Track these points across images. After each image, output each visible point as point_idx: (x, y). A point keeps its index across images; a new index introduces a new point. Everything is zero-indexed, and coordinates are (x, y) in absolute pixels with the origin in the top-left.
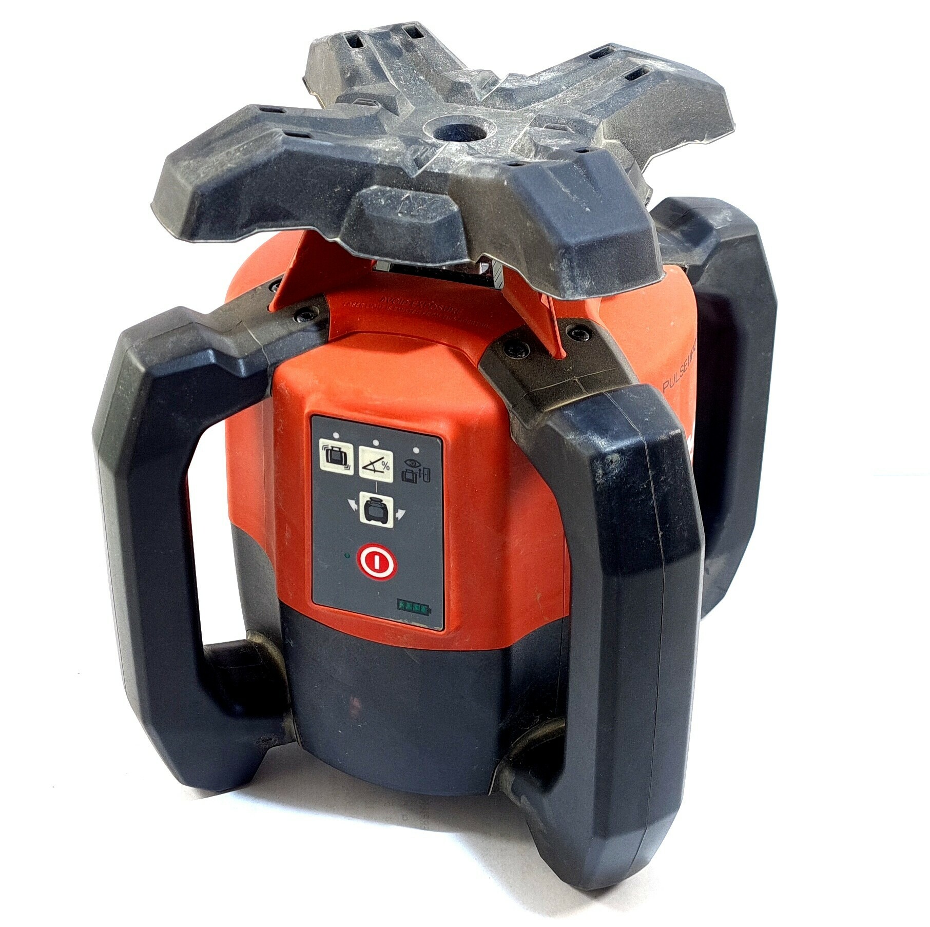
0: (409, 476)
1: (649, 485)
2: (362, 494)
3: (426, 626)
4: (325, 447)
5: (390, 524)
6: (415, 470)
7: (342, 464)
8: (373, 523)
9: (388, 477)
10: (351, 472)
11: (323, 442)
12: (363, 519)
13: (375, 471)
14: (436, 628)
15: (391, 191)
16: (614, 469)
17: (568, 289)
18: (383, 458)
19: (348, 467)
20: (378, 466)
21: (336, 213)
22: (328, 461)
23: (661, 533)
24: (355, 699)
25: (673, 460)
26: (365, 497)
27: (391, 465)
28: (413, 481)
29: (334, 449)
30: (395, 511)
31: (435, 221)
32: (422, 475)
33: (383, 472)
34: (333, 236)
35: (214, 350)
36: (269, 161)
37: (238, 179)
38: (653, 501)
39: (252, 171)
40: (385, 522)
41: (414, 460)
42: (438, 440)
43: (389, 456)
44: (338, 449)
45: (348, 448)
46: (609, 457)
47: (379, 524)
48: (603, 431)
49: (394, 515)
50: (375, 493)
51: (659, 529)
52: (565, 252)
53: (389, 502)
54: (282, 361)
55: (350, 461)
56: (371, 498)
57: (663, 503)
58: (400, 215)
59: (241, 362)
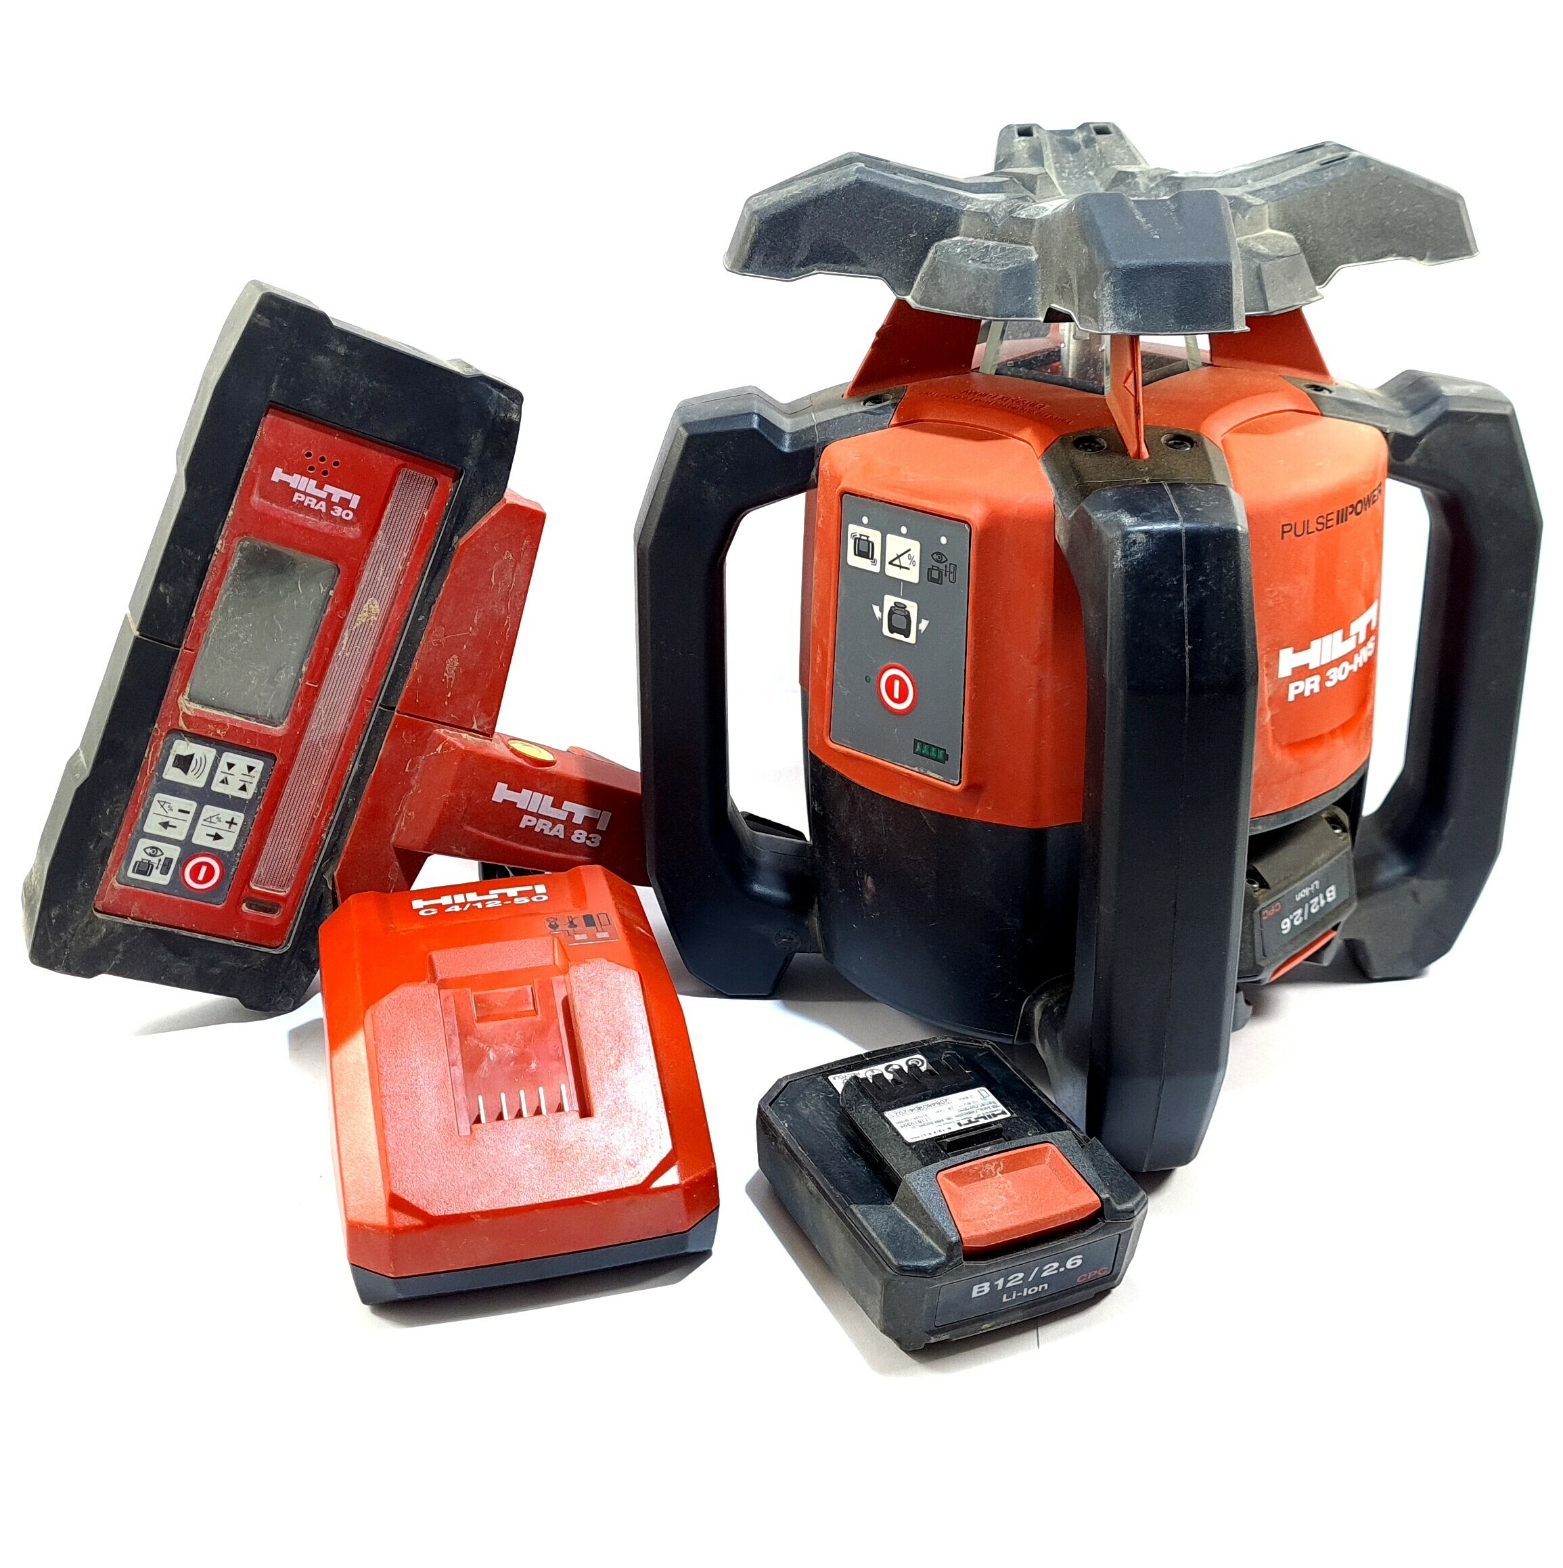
0: (935, 574)
1: (1180, 581)
2: (887, 597)
3: (942, 778)
4: (853, 535)
5: (912, 639)
6: (942, 566)
7: (868, 558)
8: (896, 636)
9: (912, 576)
10: (877, 569)
11: (853, 529)
12: (886, 631)
13: (900, 567)
14: (952, 781)
15: (972, 242)
16: (1137, 552)
17: (1107, 320)
18: (909, 550)
19: (874, 563)
20: (904, 561)
21: (909, 265)
22: (855, 554)
23: (1190, 647)
24: (869, 877)
25: (1219, 560)
26: (889, 601)
27: (917, 559)
28: (938, 581)
29: (863, 537)
30: (919, 622)
31: (1005, 268)
32: (948, 573)
33: (908, 569)
34: (904, 293)
35: (759, 415)
36: (837, 190)
37: (800, 206)
38: (1184, 604)
39: (817, 199)
40: (907, 636)
41: (941, 554)
42: (966, 526)
43: (915, 546)
44: (865, 538)
45: (875, 536)
46: (1133, 537)
47: (901, 637)
48: (1134, 511)
49: (919, 626)
50: (900, 597)
51: (1187, 642)
52: (1110, 274)
53: (912, 608)
54: (833, 441)
55: (877, 555)
56: (895, 603)
57: (1197, 612)
58: (970, 262)
59: (787, 437)
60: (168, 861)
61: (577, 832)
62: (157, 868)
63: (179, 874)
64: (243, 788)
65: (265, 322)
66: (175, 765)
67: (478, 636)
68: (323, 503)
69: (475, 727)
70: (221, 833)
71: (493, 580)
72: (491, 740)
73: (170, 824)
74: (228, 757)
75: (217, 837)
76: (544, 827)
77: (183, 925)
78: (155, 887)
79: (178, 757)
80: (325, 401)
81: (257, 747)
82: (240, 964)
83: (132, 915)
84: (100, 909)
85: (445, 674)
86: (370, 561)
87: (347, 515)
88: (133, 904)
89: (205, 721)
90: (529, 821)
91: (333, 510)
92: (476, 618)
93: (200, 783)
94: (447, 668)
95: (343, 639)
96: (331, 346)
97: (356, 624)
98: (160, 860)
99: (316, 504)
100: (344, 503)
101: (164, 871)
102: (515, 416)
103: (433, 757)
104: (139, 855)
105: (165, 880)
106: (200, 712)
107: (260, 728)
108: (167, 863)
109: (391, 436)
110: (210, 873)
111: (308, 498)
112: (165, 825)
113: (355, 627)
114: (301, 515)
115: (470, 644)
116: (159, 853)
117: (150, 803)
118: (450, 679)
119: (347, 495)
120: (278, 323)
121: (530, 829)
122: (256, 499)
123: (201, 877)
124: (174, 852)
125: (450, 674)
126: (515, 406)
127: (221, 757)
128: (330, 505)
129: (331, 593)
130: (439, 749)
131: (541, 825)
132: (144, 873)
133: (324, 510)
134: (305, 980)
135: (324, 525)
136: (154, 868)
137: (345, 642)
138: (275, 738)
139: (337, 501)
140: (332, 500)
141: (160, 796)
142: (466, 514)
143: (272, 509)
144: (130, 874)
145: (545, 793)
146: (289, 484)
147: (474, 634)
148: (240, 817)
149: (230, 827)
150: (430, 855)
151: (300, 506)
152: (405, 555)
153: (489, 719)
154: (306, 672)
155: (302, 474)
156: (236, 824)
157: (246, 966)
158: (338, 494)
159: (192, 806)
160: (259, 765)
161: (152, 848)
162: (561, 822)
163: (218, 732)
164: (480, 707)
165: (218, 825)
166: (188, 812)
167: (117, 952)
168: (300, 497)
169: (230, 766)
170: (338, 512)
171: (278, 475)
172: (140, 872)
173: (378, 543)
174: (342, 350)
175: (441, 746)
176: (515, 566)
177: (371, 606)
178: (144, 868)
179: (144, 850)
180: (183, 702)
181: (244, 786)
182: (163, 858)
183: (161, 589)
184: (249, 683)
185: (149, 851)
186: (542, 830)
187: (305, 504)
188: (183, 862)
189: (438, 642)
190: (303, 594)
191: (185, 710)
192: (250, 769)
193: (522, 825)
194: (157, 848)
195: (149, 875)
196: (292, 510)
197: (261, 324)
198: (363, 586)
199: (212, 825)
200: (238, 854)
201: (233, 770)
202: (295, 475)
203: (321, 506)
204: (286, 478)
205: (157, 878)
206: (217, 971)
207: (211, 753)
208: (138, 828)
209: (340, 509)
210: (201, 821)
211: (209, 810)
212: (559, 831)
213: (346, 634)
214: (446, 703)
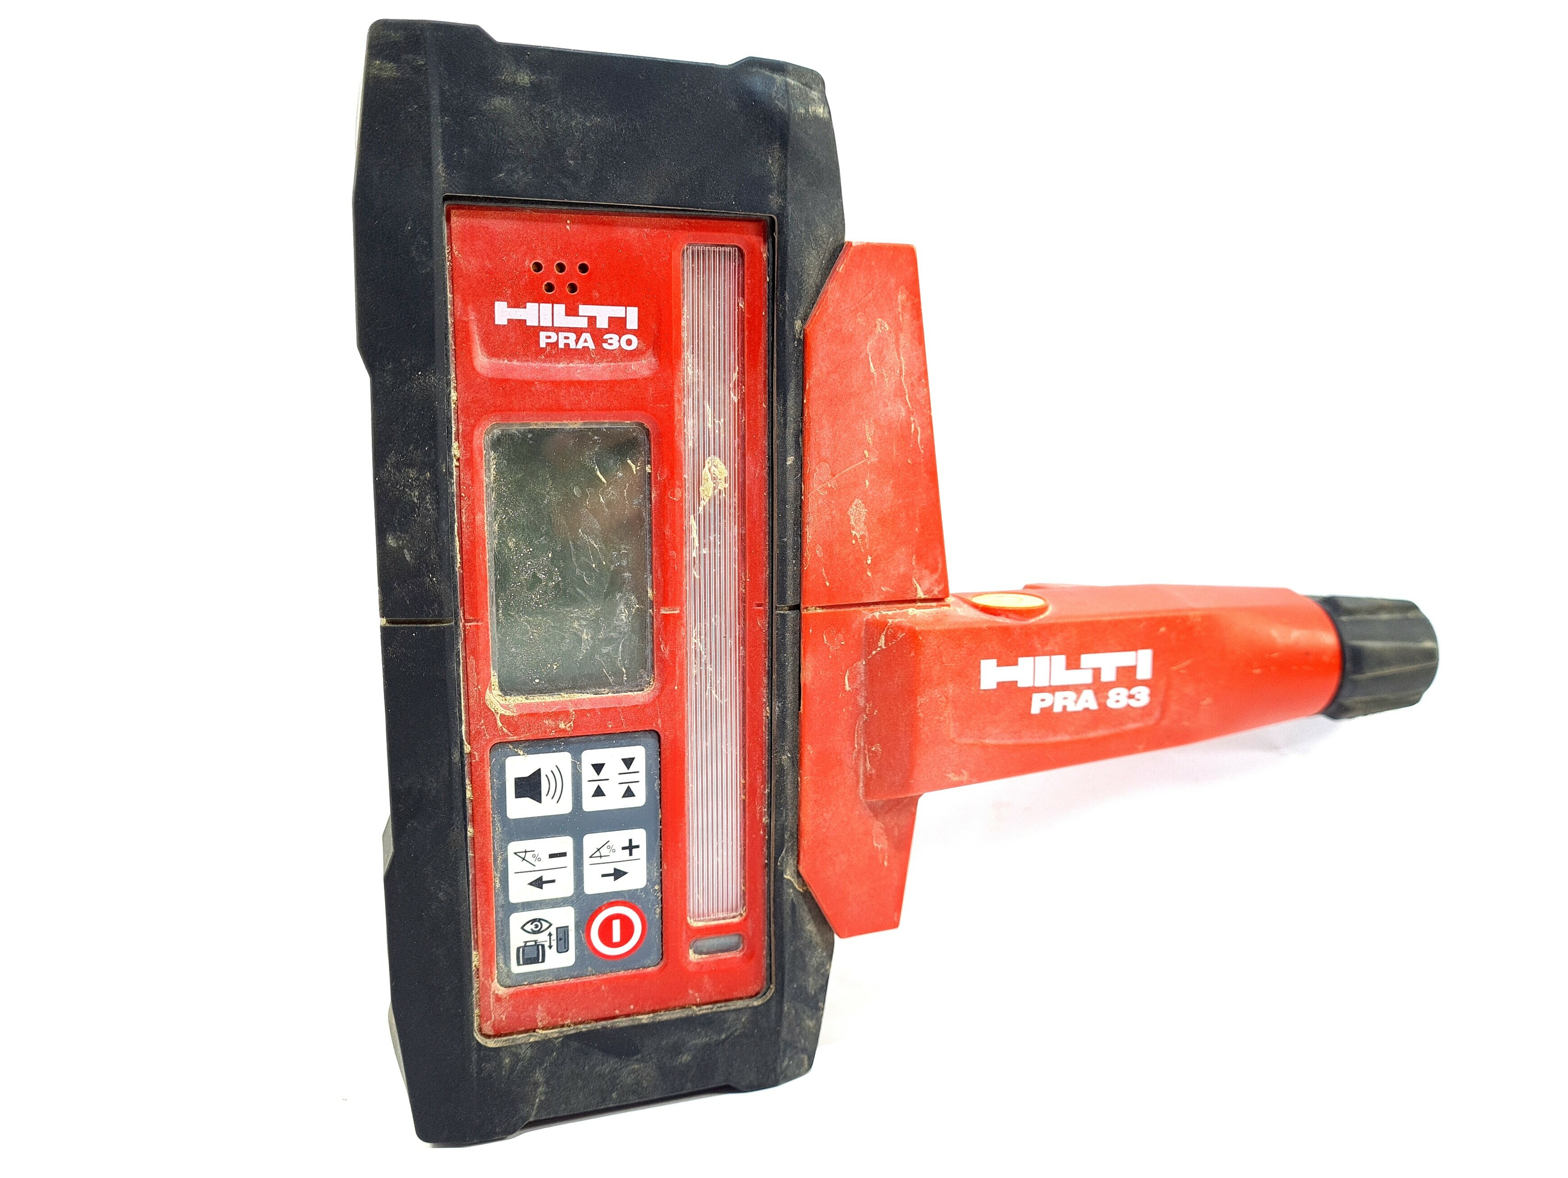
60: (563, 932)
61: (1112, 693)
62: (550, 947)
63: (584, 943)
64: (629, 793)
65: (389, 70)
66: (518, 795)
67: (880, 462)
68: (586, 336)
69: (921, 595)
70: (621, 867)
71: (873, 370)
72: (948, 605)
73: (544, 879)
74: (590, 757)
75: (618, 874)
76: (1065, 703)
77: (617, 1012)
78: (558, 973)
79: (519, 782)
80: (528, 169)
81: (625, 728)
82: (715, 1037)
83: (540, 1024)
84: (491, 1033)
85: (854, 532)
86: (688, 402)
87: (629, 342)
88: (535, 1009)
89: (534, 716)
90: (1043, 700)
91: (606, 341)
92: (867, 434)
93: (565, 807)
94: (852, 523)
95: (690, 531)
96: (506, 77)
97: (702, 502)
98: (550, 935)
99: (577, 342)
100: (618, 325)
101: (563, 947)
102: (820, 111)
103: (878, 657)
104: (518, 938)
105: (568, 959)
106: (524, 705)
107: (620, 700)
108: (561, 935)
109: (648, 197)
110: (627, 927)
111: (562, 335)
112: (539, 883)
113: (701, 508)
114: (561, 365)
115: (873, 477)
116: (545, 925)
117: (505, 861)
118: (863, 537)
119: (618, 311)
120: (408, 63)
121: (1047, 712)
122: (482, 361)
123: (616, 937)
124: (566, 917)
125: (858, 531)
126: (815, 94)
127: (580, 761)
128: (598, 335)
129: (648, 469)
130: (882, 642)
131: (1061, 702)
132: (535, 960)
133: (591, 345)
134: (811, 1023)
135: (600, 370)
136: (547, 948)
137: (694, 535)
138: (645, 706)
139: (606, 326)
140: (598, 326)
141: (514, 847)
142: (800, 284)
143: (514, 369)
144: (516, 969)
145: (1051, 653)
146: (525, 321)
147: (874, 459)
148: (639, 836)
149: (631, 854)
150: (920, 796)
151: (555, 352)
152: (735, 376)
153: (936, 576)
154: (655, 596)
155: (539, 300)
156: (638, 847)
157: (723, 1036)
158: (603, 314)
159: (565, 843)
160: (638, 753)
161: (533, 921)
162: (1087, 686)
163: (562, 726)
164: (916, 564)
165: (613, 857)
166: (564, 854)
167: (536, 1085)
168: (549, 337)
169: (598, 768)
170: (613, 342)
171: (503, 313)
172: (529, 961)
173: (690, 372)
174: (524, 78)
175: (883, 637)
176: (897, 340)
177: (713, 468)
178: (531, 955)
179: (522, 928)
180: (495, 699)
181: (629, 789)
182: (553, 930)
183: (391, 542)
184: (579, 640)
185: (529, 927)
186: (1065, 707)
187: (561, 346)
188: (583, 925)
189: (826, 488)
190: (609, 485)
191: (501, 711)
192: (628, 762)
193: (1035, 709)
194: (539, 920)
195: (543, 961)
196: (544, 361)
197: (385, 74)
198: (691, 444)
199: (604, 860)
200: (657, 887)
201: (604, 774)
202: (528, 304)
203: (586, 341)
204: (517, 314)
205: (555, 960)
206: (686, 1058)
207: (563, 759)
208: (501, 901)
209: (616, 337)
210: (587, 860)
211: (591, 841)
212: (1089, 701)
213: (693, 523)
214: (869, 574)
